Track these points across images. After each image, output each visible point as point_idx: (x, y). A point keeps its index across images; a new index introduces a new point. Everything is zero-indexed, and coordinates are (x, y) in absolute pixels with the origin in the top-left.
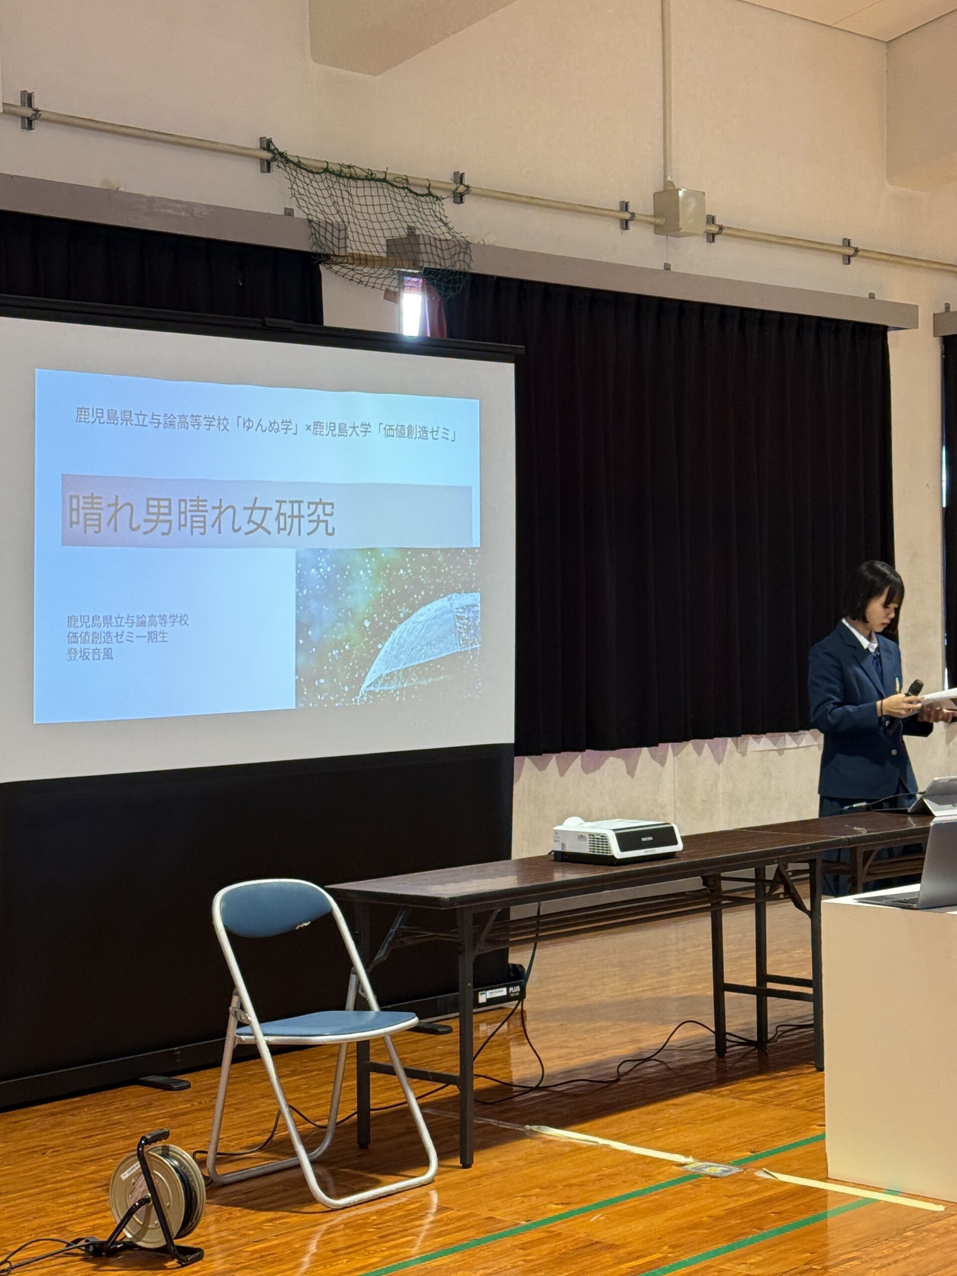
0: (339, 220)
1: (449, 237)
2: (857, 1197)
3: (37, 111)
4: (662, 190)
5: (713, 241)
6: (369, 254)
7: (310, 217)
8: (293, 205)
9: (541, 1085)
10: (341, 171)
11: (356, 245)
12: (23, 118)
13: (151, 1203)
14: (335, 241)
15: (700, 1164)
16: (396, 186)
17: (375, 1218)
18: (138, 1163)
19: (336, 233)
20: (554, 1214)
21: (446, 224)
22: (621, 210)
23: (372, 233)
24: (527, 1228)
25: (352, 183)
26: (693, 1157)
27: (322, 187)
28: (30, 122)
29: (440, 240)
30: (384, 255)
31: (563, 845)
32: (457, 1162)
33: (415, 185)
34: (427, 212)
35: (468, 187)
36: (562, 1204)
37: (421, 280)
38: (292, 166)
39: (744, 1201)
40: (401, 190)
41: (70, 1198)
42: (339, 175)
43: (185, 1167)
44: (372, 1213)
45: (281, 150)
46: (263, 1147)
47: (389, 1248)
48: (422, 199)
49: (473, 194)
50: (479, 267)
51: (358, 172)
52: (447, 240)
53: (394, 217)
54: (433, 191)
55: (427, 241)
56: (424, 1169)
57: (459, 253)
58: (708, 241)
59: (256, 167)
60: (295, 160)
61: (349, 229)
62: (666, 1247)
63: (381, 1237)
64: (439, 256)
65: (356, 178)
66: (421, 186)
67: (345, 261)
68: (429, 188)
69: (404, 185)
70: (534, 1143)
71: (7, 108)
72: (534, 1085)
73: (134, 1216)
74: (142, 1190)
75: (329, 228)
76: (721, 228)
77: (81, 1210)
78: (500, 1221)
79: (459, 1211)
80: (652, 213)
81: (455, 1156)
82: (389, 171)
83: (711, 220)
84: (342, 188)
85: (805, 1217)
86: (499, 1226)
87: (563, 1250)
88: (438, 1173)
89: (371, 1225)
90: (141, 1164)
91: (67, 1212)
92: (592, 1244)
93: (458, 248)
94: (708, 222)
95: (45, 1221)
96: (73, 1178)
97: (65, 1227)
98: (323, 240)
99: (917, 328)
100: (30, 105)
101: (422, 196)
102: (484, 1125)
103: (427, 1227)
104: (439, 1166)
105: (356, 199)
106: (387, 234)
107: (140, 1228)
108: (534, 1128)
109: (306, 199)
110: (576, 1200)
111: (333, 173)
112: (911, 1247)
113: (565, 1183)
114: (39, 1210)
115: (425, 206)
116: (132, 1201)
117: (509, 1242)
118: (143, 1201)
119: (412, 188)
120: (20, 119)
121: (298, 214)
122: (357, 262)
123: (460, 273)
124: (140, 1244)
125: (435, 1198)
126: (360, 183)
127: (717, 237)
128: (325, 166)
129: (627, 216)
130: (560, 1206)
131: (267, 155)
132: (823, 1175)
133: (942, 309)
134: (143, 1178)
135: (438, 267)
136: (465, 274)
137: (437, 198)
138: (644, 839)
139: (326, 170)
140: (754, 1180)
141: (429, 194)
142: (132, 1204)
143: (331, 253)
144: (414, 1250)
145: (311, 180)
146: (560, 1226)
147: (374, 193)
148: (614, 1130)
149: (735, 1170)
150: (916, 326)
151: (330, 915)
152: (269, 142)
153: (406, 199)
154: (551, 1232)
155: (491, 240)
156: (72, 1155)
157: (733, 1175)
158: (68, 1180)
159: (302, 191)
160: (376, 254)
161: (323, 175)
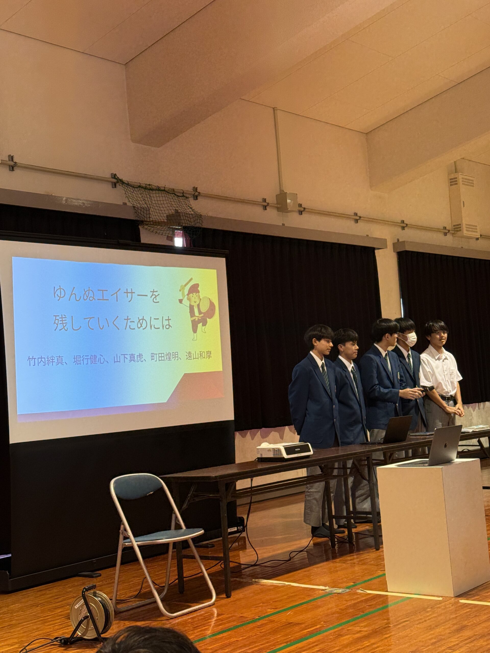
0: (146, 206)
1: (192, 213)
2: (403, 597)
3: (16, 163)
4: (279, 193)
5: (302, 214)
6: (160, 220)
7: (134, 205)
8: (127, 201)
9: (256, 564)
10: (146, 187)
11: (155, 216)
12: (9, 166)
13: (89, 618)
14: (145, 215)
15: (332, 589)
16: (169, 193)
17: (190, 620)
18: (83, 600)
19: (145, 212)
20: (271, 613)
21: (191, 208)
22: (263, 202)
23: (160, 212)
24: (259, 619)
25: (151, 192)
26: (328, 587)
27: (138, 193)
28: (13, 168)
29: (189, 214)
30: (166, 221)
31: (261, 455)
32: (224, 596)
33: (177, 192)
34: (183, 203)
35: (199, 193)
36: (273, 609)
37: (182, 232)
38: (126, 185)
39: (353, 602)
40: (172, 194)
41: (51, 623)
42: (145, 188)
43: (104, 601)
44: (189, 619)
45: (120, 178)
46: (136, 597)
47: (198, 632)
48: (181, 198)
49: (202, 196)
50: (206, 225)
51: (153, 187)
52: (192, 214)
53: (169, 205)
54: (185, 195)
55: (184, 215)
56: (210, 600)
57: (197, 220)
58: (299, 214)
59: (110, 186)
60: (127, 182)
61: (150, 210)
62: (322, 623)
63: (194, 628)
64: (189, 221)
65: (152, 190)
66: (180, 193)
67: (150, 223)
68: (183, 193)
69: (172, 192)
70: (258, 586)
71: (2, 161)
72: (253, 564)
73: (82, 625)
74: (85, 612)
75: (143, 210)
76: (304, 209)
77: (56, 627)
78: (247, 617)
79: (227, 615)
80: (276, 203)
81: (223, 594)
82: (166, 186)
83: (300, 205)
84: (147, 193)
85: (381, 606)
86: (246, 619)
87: (277, 627)
88: (216, 601)
89: (189, 623)
90: (84, 600)
91: (50, 628)
92: (289, 624)
93: (197, 217)
94: (299, 206)
95: (41, 632)
96: (51, 615)
97: (50, 634)
98: (140, 215)
99: (387, 248)
100: (12, 160)
101: (181, 196)
102: (235, 581)
103: (213, 622)
104: (217, 598)
105: (153, 198)
106: (167, 212)
107: (84, 630)
108: (257, 580)
109: (132, 198)
110: (279, 607)
111: (142, 187)
112: (431, 615)
113: (273, 601)
114: (37, 628)
115: (182, 201)
116: (81, 618)
117: (251, 626)
118: (86, 617)
119: (176, 194)
120: (8, 166)
121: (128, 204)
122: (155, 224)
123: (198, 228)
124: (85, 637)
125: (215, 611)
126: (154, 192)
127: (303, 213)
128: (139, 184)
129: (265, 204)
130: (272, 610)
131: (114, 180)
132: (386, 590)
133: (396, 241)
134: (85, 607)
135: (189, 225)
136: (200, 228)
137: (187, 197)
138: (296, 450)
139: (140, 187)
140: (357, 594)
141: (183, 196)
142: (80, 619)
143: (144, 220)
144: (209, 632)
145: (134, 191)
146: (273, 618)
147: (160, 195)
148: (292, 579)
149: (348, 590)
150: (386, 247)
151: (162, 489)
152: (115, 175)
153: (174, 198)
154: (270, 620)
155: (210, 214)
156: (50, 606)
157: (347, 592)
158: (50, 615)
159: (130, 195)
160: (163, 220)
161: (138, 188)
